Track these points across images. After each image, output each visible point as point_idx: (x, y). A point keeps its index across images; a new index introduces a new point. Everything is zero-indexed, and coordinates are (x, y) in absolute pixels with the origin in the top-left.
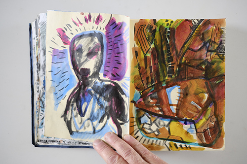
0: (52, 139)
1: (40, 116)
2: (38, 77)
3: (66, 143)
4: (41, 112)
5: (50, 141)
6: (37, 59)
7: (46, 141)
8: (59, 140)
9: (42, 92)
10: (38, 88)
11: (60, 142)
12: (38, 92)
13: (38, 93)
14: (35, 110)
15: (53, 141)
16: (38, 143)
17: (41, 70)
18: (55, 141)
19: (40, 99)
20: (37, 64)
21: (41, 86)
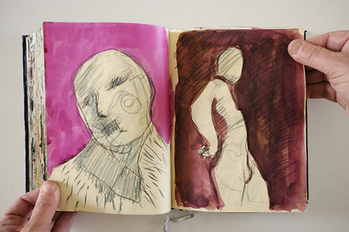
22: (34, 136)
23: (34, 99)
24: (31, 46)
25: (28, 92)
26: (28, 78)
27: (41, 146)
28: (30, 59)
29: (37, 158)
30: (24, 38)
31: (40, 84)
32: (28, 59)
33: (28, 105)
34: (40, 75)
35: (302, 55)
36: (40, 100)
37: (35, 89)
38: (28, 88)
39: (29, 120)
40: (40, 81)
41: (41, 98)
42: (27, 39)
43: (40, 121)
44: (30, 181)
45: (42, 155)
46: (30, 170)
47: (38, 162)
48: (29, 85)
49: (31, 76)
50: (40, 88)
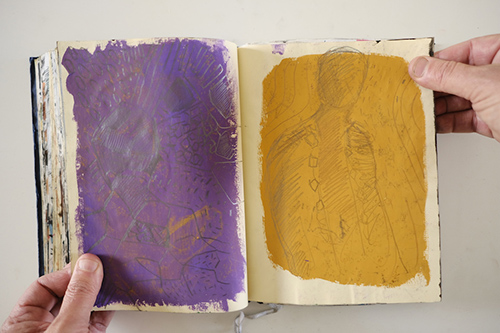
22: (49, 201)
23: (49, 148)
24: (42, 73)
25: (40, 139)
26: (39, 119)
27: (61, 215)
28: (41, 91)
29: (55, 232)
30: (32, 60)
31: (58, 126)
32: (38, 91)
33: (39, 156)
34: (57, 113)
35: (429, 76)
36: (58, 149)
37: (49, 134)
38: (40, 133)
39: (42, 178)
40: (58, 122)
41: (60, 146)
42: (36, 62)
43: (58, 178)
44: (46, 265)
45: (62, 228)
46: (45, 250)
47: (57, 238)
48: (40, 127)
49: (44, 114)
50: (58, 132)
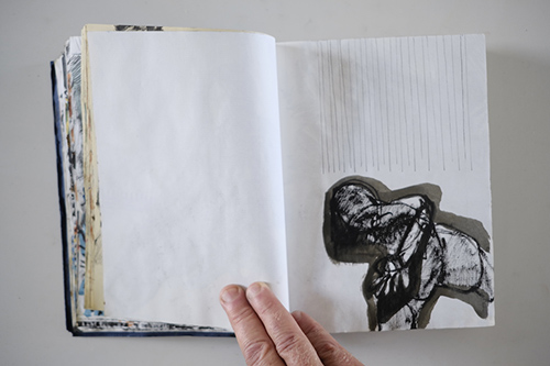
0: (109, 319)
1: (80, 269)
2: (72, 182)
3: (140, 327)
4: (81, 258)
5: (106, 324)
6: (69, 142)
7: (98, 324)
8: (124, 322)
9: (81, 212)
10: (74, 206)
11: (126, 325)
12: (74, 215)
13: (75, 218)
14: (70, 255)
15: (112, 324)
16: (80, 328)
17: (78, 164)
18: (116, 324)
19: (79, 230)
20: (69, 153)
21: (79, 200)
